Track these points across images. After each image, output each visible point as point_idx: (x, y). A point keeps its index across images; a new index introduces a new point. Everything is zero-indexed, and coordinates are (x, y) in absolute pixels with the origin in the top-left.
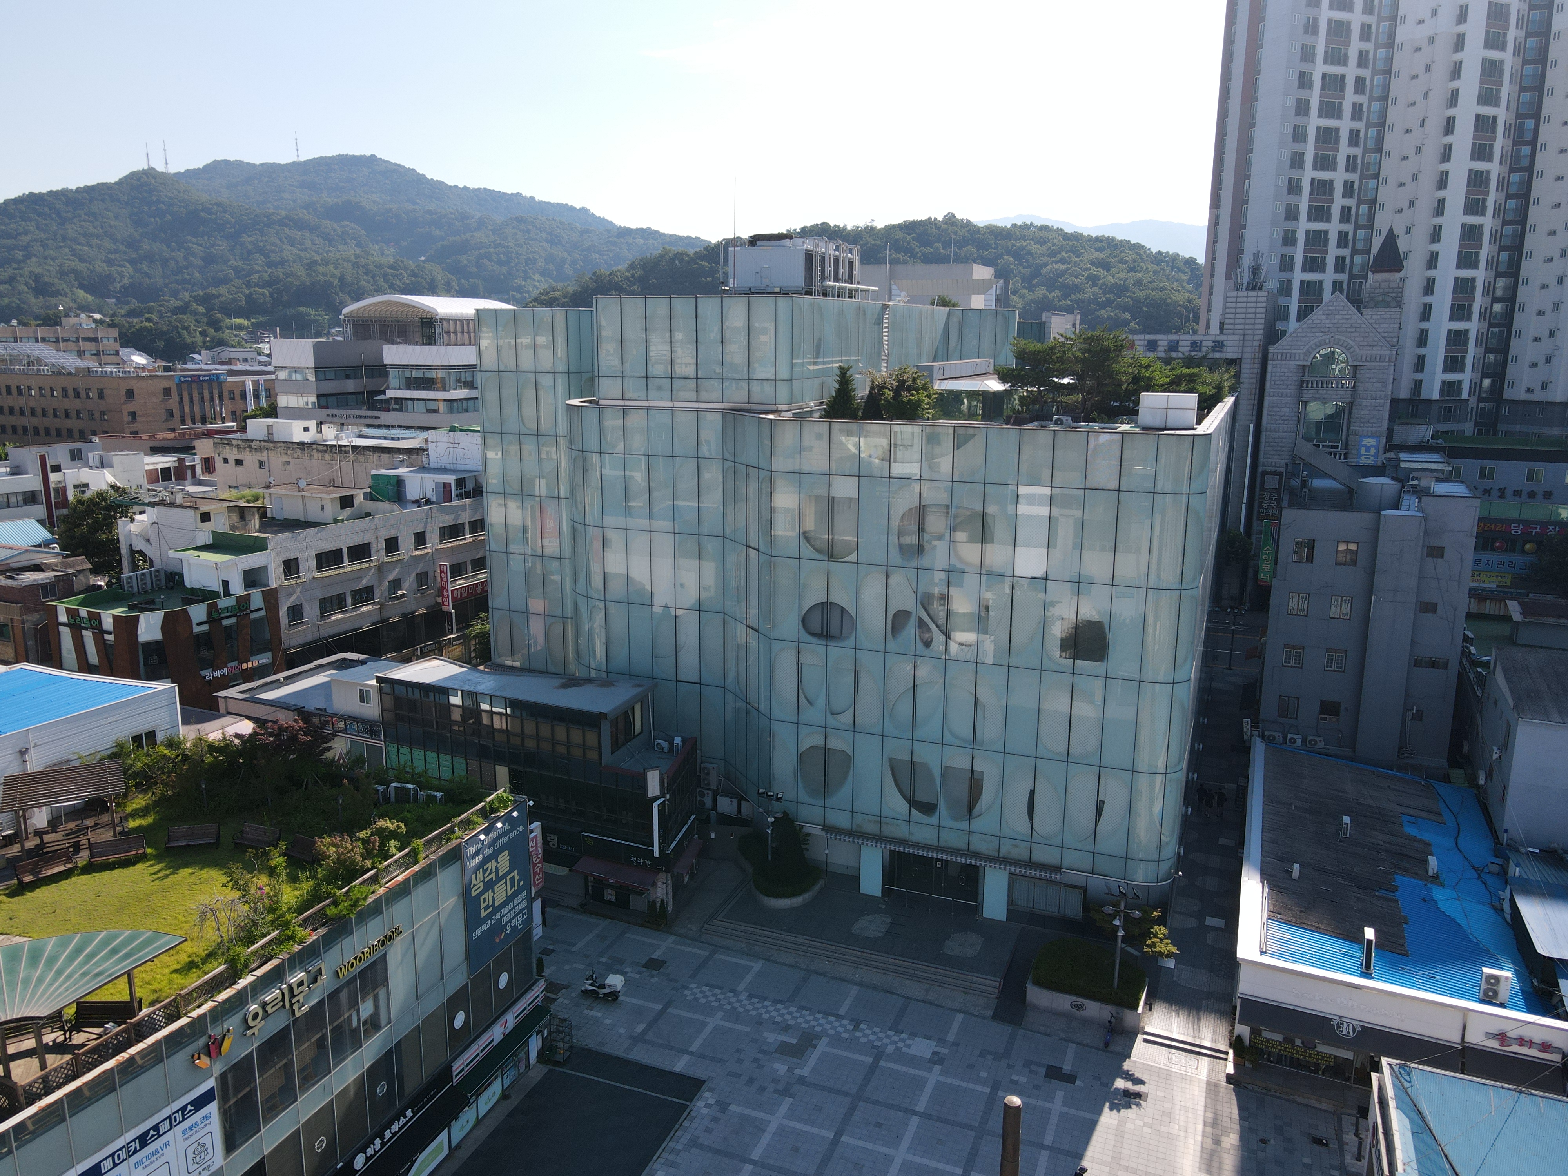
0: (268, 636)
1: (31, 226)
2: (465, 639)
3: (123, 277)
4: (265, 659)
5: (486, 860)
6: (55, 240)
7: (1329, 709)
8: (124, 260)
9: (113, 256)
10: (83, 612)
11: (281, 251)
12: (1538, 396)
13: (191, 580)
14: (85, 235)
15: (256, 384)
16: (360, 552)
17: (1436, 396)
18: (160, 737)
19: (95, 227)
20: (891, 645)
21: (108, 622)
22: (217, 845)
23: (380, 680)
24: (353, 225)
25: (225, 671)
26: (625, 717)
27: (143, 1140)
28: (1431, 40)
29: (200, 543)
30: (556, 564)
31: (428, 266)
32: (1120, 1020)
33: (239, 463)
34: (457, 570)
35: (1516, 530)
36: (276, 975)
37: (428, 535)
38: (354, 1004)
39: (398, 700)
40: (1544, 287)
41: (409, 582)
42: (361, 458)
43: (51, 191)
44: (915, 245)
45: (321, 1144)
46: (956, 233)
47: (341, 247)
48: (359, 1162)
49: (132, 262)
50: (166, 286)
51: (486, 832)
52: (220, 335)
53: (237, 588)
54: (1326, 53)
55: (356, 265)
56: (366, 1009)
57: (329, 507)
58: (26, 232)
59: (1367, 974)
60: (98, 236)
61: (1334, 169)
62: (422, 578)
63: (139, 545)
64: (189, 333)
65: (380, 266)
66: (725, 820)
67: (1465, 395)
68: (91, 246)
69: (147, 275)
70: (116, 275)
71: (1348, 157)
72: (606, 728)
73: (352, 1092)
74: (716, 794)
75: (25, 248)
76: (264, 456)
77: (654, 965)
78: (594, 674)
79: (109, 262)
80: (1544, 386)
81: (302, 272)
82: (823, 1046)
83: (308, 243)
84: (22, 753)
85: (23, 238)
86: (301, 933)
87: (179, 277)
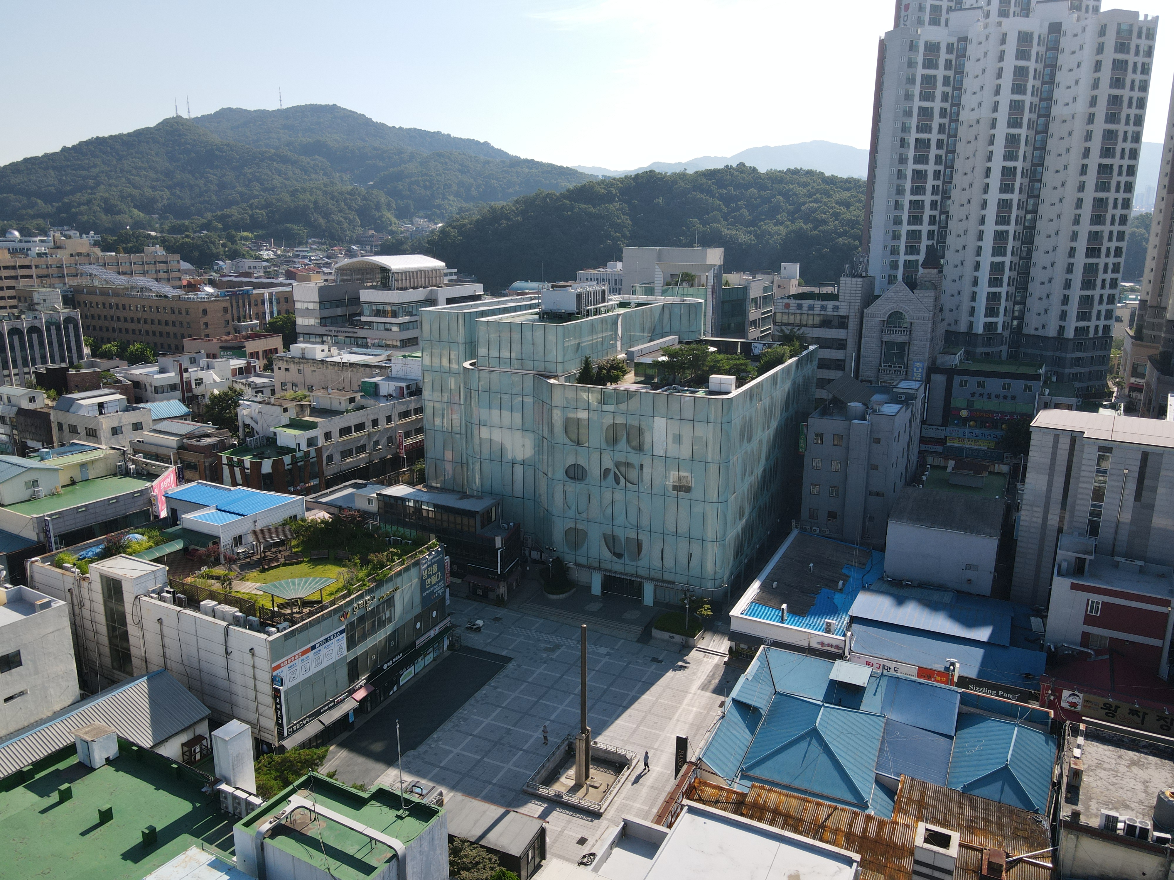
0: (317, 470)
1: (98, 162)
2: (411, 471)
3: (163, 199)
4: (316, 482)
5: (429, 566)
6: (116, 172)
7: (832, 515)
8: (163, 186)
9: (155, 184)
10: (235, 459)
11: (272, 180)
12: (1040, 333)
13: (281, 442)
14: (136, 168)
15: (271, 294)
16: (360, 427)
17: (980, 331)
18: (298, 517)
19: (142, 162)
20: (603, 484)
21: (247, 465)
22: (328, 558)
23: (377, 494)
24: (321, 158)
25: (299, 488)
26: (487, 513)
27: (327, 640)
28: (978, 121)
29: (283, 424)
30: (458, 436)
31: (375, 192)
32: (686, 642)
33: (287, 370)
34: (407, 435)
35: (997, 417)
36: (361, 597)
37: (393, 417)
38: (384, 611)
39: (386, 504)
40: (1044, 268)
41: (384, 441)
42: (354, 370)
43: (111, 136)
44: (714, 188)
45: (374, 657)
46: (744, 179)
47: (313, 176)
48: (385, 666)
49: (169, 188)
50: (193, 205)
51: (429, 555)
52: (235, 247)
53: (304, 447)
54: (918, 126)
55: (325, 193)
56: (388, 614)
57: (343, 403)
58: (95, 166)
59: (782, 622)
60: (145, 169)
61: (924, 194)
62: (390, 439)
63: (248, 421)
64: (215, 245)
65: (341, 193)
66: (535, 561)
67: (1000, 330)
68: (140, 176)
69: (180, 197)
70: (158, 198)
71: (933, 186)
72: (478, 518)
73: (383, 643)
74: (531, 549)
75: (95, 178)
76: (301, 367)
77: (497, 619)
78: (475, 493)
79: (154, 188)
80: (1044, 327)
81: (288, 198)
82: (563, 649)
83: (290, 173)
84: (255, 522)
85: (93, 170)
86: (368, 584)
87: (202, 199)
